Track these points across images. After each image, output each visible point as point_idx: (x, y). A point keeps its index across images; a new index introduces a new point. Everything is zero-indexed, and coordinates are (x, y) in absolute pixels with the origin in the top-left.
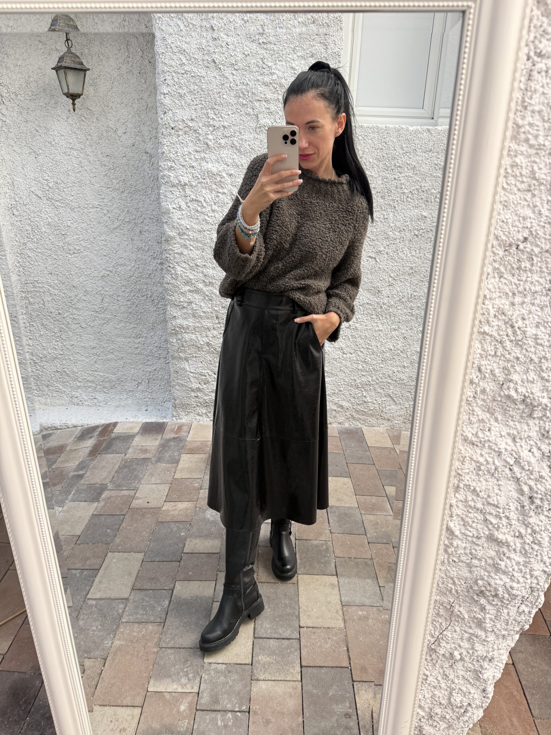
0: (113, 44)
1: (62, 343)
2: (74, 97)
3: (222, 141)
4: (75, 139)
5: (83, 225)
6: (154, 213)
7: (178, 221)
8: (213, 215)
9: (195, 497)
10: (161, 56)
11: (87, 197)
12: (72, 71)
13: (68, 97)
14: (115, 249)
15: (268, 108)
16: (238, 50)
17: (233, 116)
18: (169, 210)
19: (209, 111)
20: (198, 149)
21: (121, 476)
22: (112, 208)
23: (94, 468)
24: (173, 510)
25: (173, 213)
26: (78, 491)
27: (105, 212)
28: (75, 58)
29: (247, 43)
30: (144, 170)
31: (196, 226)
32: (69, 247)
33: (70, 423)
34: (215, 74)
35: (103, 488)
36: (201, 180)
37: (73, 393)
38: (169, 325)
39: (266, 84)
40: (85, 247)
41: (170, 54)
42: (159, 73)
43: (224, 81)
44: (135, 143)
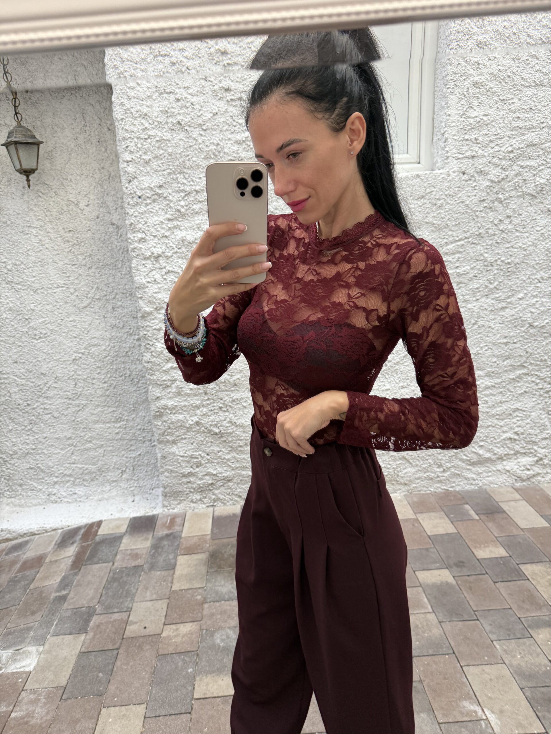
0: (68, 113)
1: (33, 436)
2: (27, 173)
3: (195, 206)
4: (33, 217)
5: (48, 307)
6: (127, 287)
9: (200, 615)
10: (120, 122)
11: (50, 276)
12: (23, 145)
13: (21, 173)
14: (85, 329)
16: (205, 110)
18: (143, 284)
19: (178, 175)
20: (170, 217)
21: (110, 594)
22: (80, 286)
23: (79, 585)
24: (176, 636)
25: (147, 287)
26: (60, 620)
27: (72, 290)
28: (26, 132)
29: (213, 101)
30: (112, 243)
32: (35, 332)
33: (48, 526)
34: (182, 135)
35: (91, 613)
36: (176, 249)
37: (50, 490)
38: (153, 407)
40: (52, 330)
41: (130, 119)
42: (120, 141)
43: (192, 142)
44: (99, 215)
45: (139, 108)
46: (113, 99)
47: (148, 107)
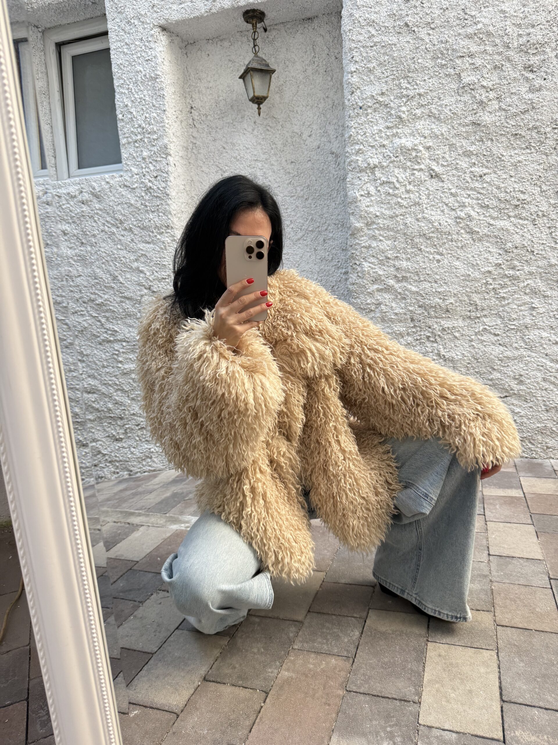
0: (300, 47)
2: (259, 101)
3: (417, 111)
4: (260, 151)
7: (366, 209)
8: (407, 196)
10: (348, 34)
12: (258, 72)
13: (253, 102)
15: (473, 64)
16: (435, 7)
17: (430, 81)
18: (356, 198)
19: (402, 80)
20: (390, 125)
22: (296, 218)
25: (360, 201)
28: (261, 62)
30: (329, 172)
31: (387, 212)
36: (393, 158)
39: (469, 37)
41: (358, 29)
42: (346, 53)
43: (419, 43)
44: (320, 144)
45: (367, 15)
46: (343, 12)
47: (376, 13)
